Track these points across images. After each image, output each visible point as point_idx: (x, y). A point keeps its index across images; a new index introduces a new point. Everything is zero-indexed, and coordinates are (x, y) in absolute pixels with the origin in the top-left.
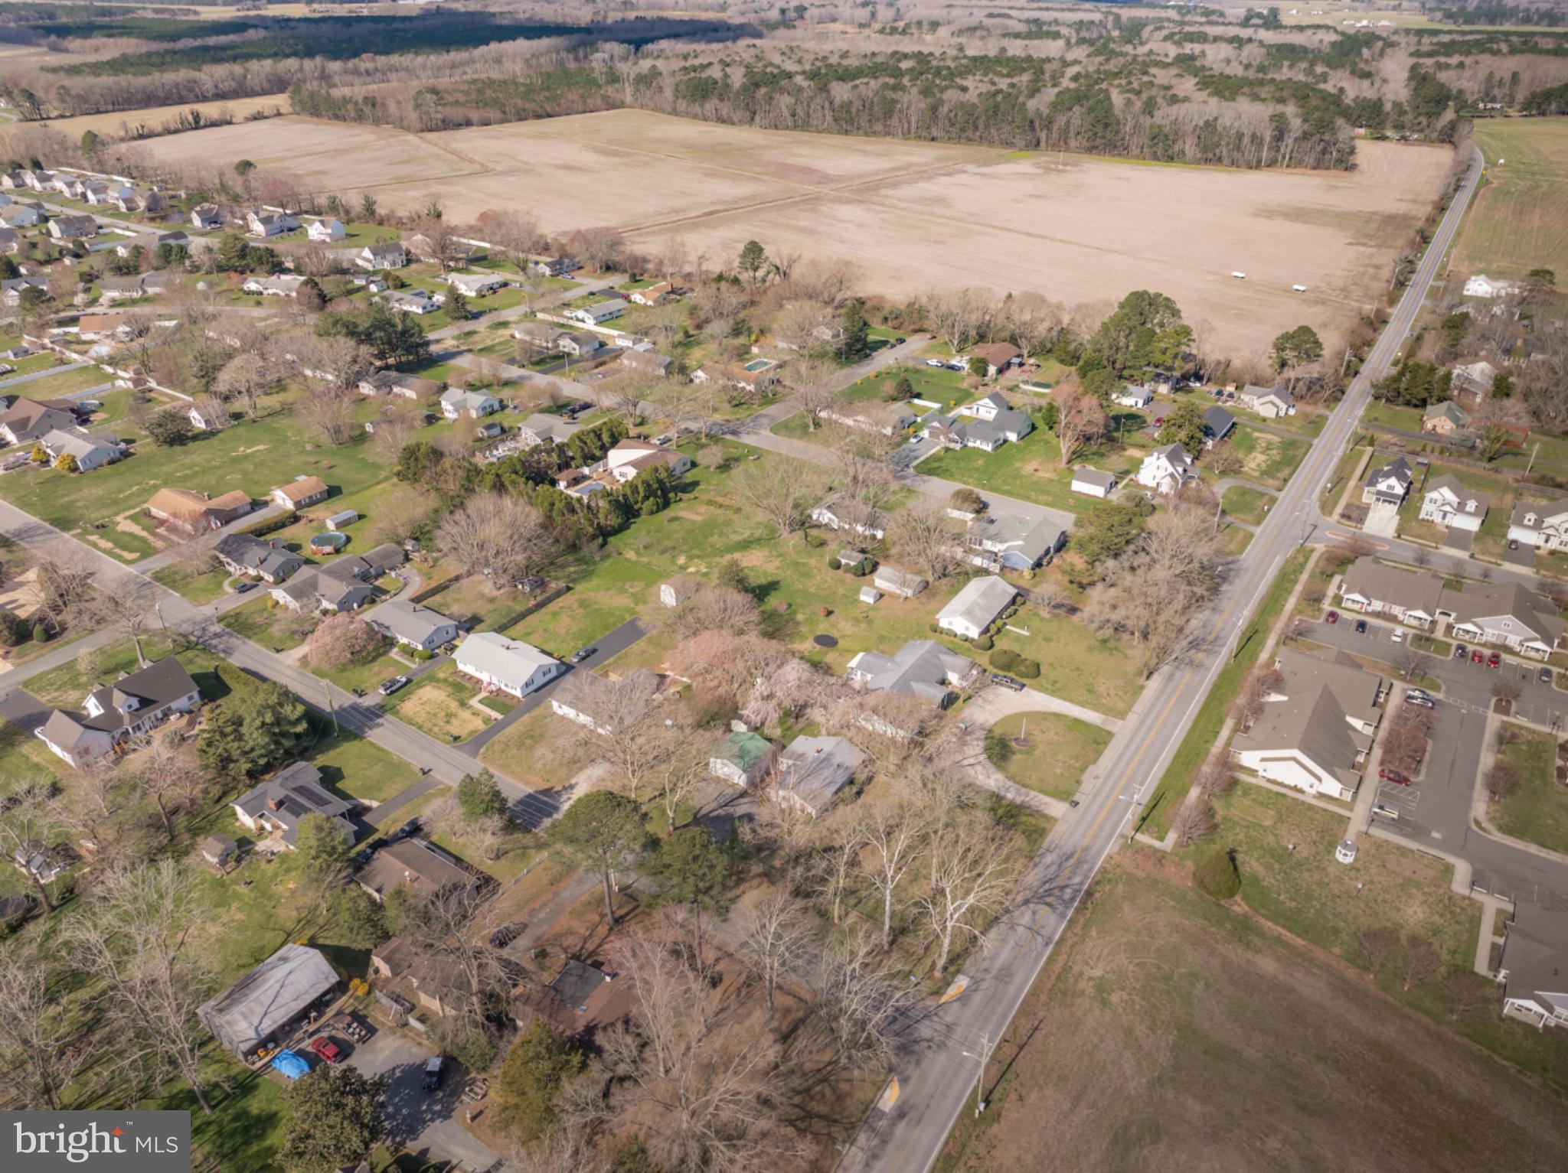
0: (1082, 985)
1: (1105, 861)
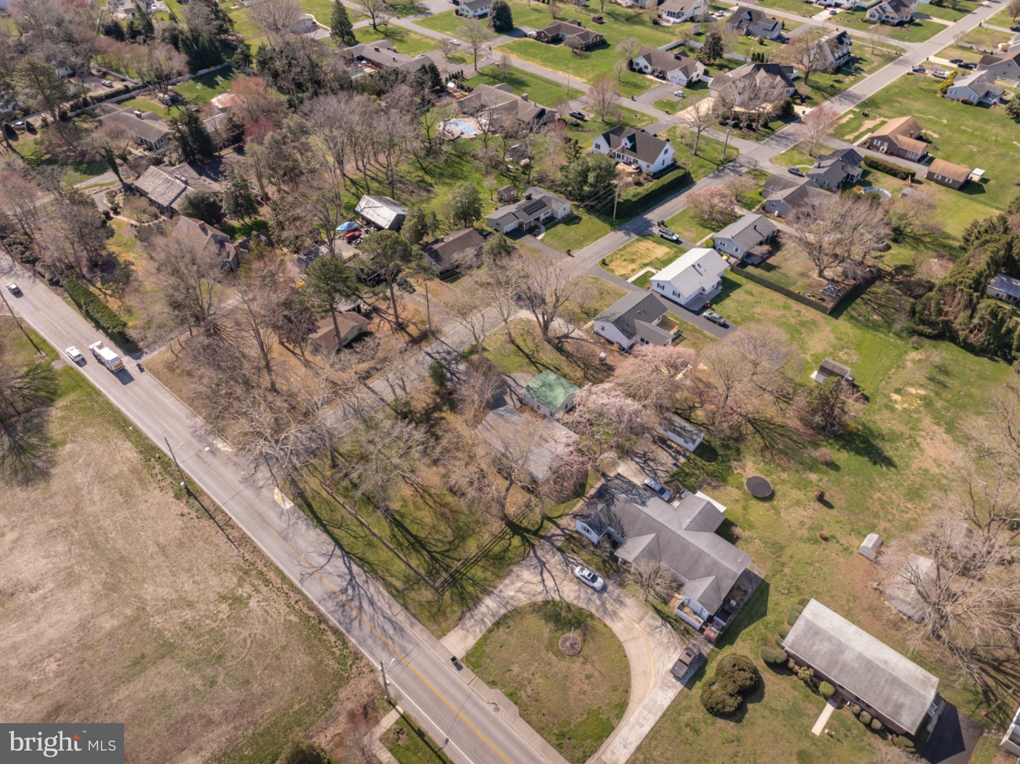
0: (248, 589)
1: (368, 664)
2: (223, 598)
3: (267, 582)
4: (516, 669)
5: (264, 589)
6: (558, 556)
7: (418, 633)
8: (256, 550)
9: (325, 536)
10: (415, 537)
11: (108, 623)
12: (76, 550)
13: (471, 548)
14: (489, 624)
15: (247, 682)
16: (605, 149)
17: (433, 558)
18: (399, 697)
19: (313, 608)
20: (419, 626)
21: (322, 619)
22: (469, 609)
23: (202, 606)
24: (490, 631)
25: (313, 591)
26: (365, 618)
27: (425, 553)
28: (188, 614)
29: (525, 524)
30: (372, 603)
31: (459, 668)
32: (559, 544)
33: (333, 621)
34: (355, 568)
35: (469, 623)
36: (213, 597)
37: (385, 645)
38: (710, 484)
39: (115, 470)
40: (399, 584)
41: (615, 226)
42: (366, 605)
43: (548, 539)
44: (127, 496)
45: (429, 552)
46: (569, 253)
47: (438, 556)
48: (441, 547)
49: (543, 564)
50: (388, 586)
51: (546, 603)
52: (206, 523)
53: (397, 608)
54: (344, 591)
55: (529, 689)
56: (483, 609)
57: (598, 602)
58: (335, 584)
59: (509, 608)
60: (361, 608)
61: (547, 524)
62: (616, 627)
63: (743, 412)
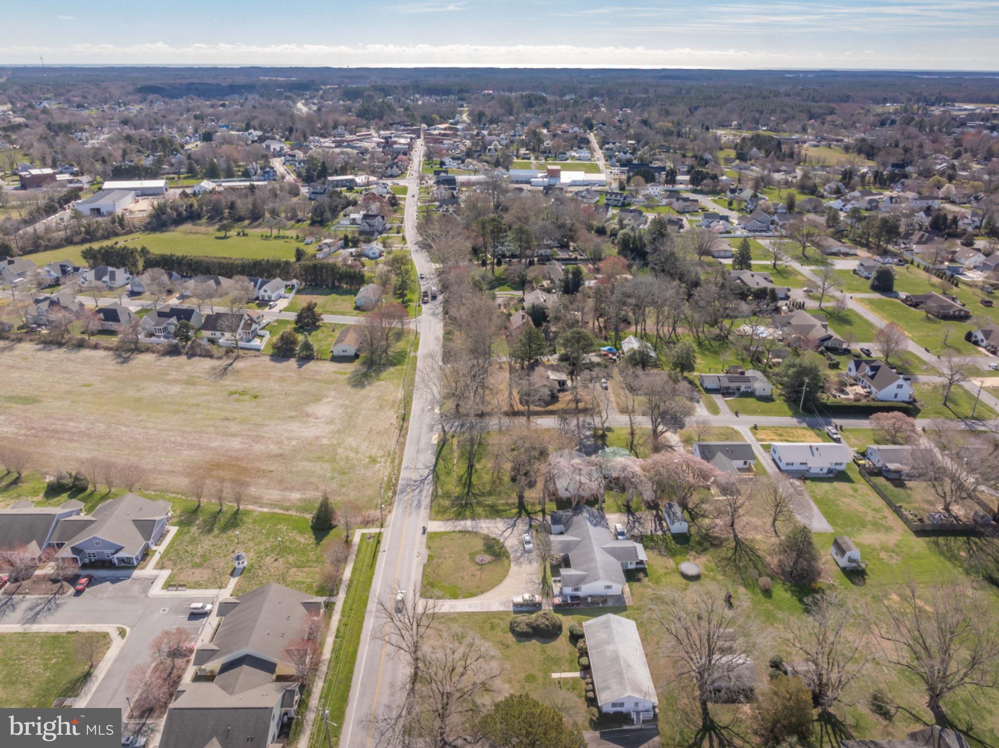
0: (382, 460)
1: (391, 509)
2: (370, 457)
3: (393, 462)
4: (446, 550)
5: (388, 463)
6: (527, 527)
7: (424, 512)
8: (402, 450)
9: (434, 461)
10: (470, 482)
11: (325, 441)
12: (343, 415)
13: (490, 501)
14: (458, 529)
15: (343, 486)
16: (853, 373)
17: (468, 494)
18: (388, 526)
19: (397, 480)
20: (428, 511)
21: (395, 485)
22: (457, 519)
23: (360, 455)
24: (454, 532)
25: (403, 474)
26: (411, 494)
27: (467, 490)
28: (352, 455)
29: (529, 508)
30: (421, 492)
31: (424, 533)
32: (533, 523)
33: (399, 488)
34: (431, 477)
35: (450, 523)
36: (368, 454)
37: (406, 507)
38: (660, 552)
39: (387, 398)
40: (440, 492)
41: (796, 414)
42: (417, 491)
43: (531, 519)
44: (381, 408)
45: (469, 490)
46: (737, 414)
47: (471, 494)
48: (477, 492)
49: (514, 525)
50: (435, 489)
51: (494, 539)
52: (397, 431)
53: (428, 500)
54: (415, 481)
55: (440, 560)
56: (462, 523)
57: (519, 554)
58: (415, 476)
59: (475, 530)
60: (414, 490)
61: (541, 514)
62: (514, 568)
63: (740, 536)
